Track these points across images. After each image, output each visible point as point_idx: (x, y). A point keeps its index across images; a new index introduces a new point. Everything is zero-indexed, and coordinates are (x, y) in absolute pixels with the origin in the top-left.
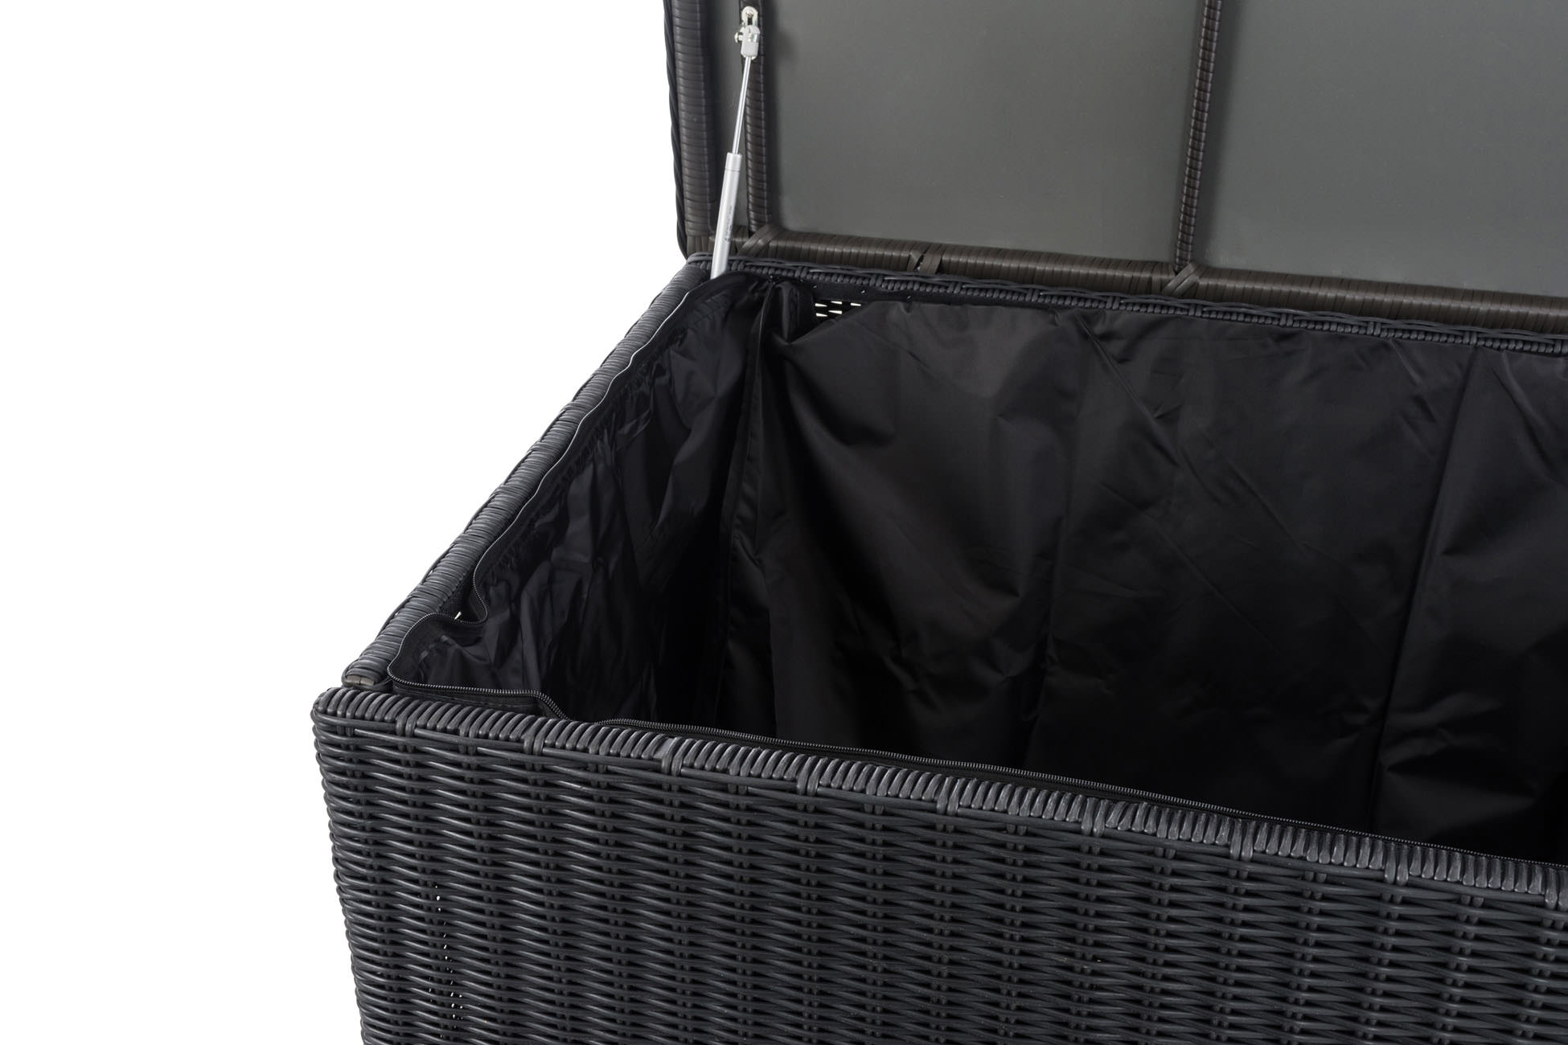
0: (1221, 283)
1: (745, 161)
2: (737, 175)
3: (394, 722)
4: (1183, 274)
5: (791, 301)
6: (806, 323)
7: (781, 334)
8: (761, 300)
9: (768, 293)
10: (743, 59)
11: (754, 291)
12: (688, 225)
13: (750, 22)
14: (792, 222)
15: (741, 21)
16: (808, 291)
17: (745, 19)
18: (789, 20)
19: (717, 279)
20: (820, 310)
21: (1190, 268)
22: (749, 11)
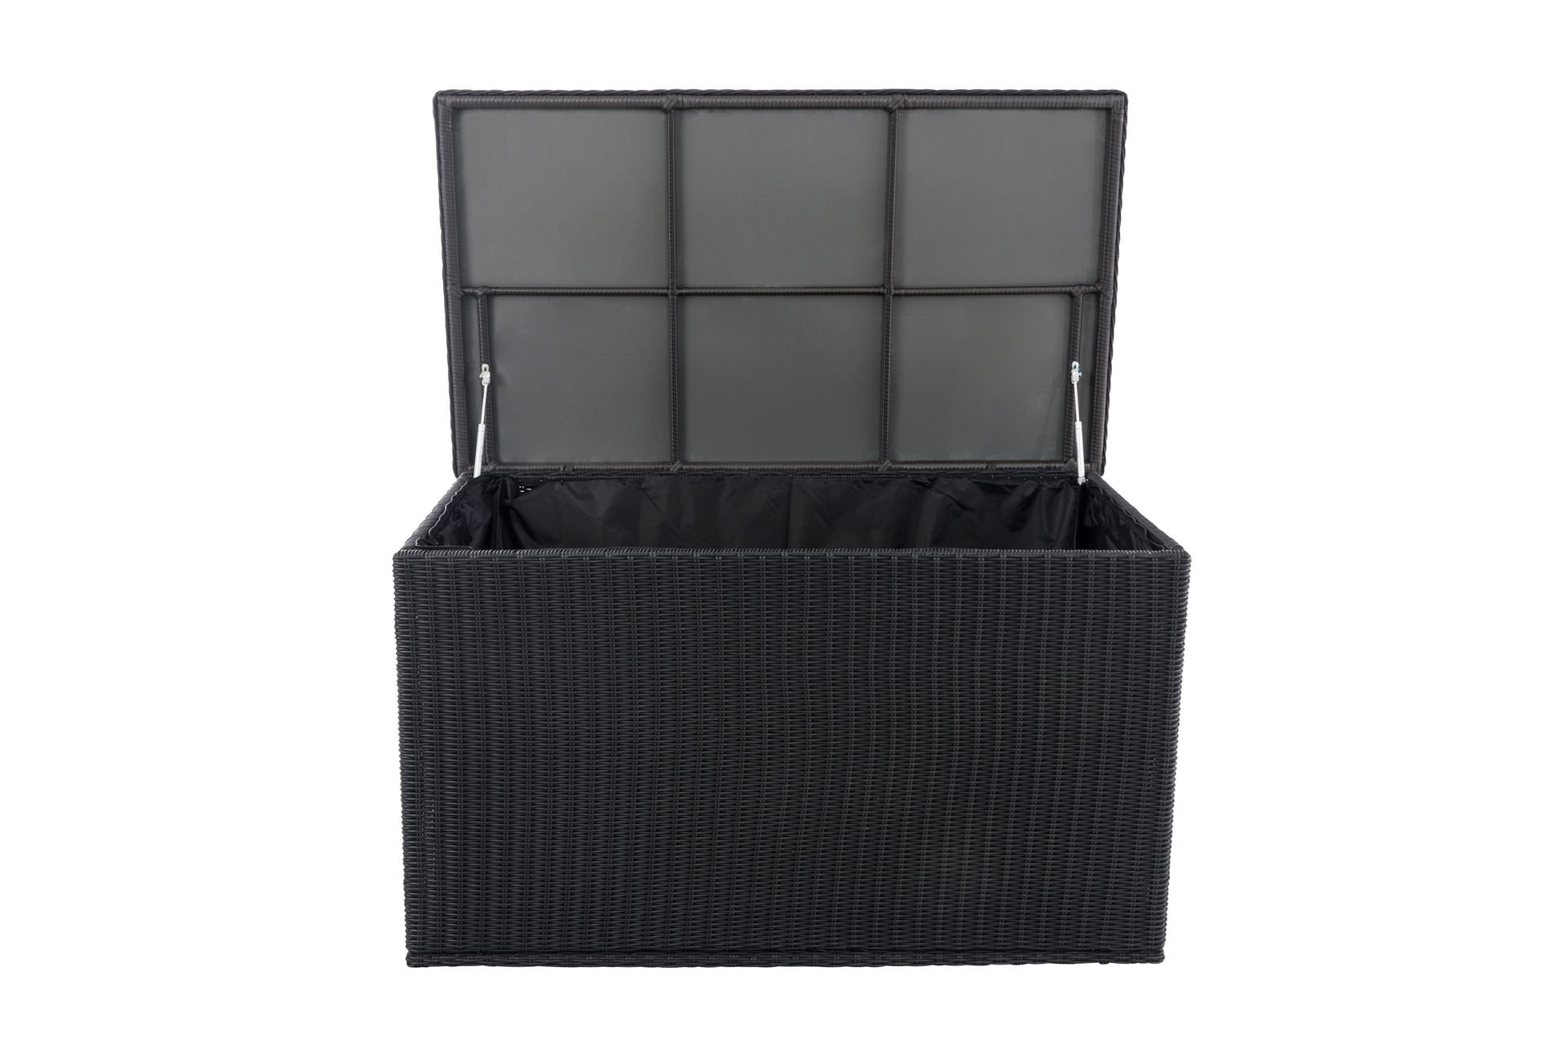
0: (692, 467)
1: (487, 427)
2: (483, 433)
3: (424, 555)
4: (676, 464)
5: (511, 485)
6: (517, 494)
7: (507, 499)
8: (497, 487)
9: (500, 484)
10: (483, 387)
11: (493, 484)
12: (458, 461)
13: (485, 370)
14: (505, 459)
15: (481, 370)
16: (516, 481)
17: (483, 369)
18: (501, 369)
19: (478, 477)
20: (522, 489)
21: (678, 461)
22: (485, 366)
